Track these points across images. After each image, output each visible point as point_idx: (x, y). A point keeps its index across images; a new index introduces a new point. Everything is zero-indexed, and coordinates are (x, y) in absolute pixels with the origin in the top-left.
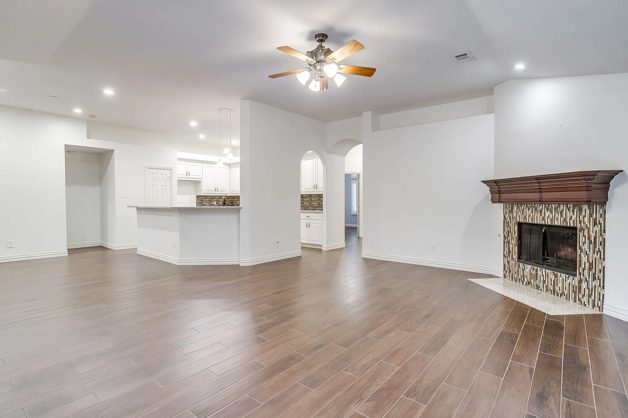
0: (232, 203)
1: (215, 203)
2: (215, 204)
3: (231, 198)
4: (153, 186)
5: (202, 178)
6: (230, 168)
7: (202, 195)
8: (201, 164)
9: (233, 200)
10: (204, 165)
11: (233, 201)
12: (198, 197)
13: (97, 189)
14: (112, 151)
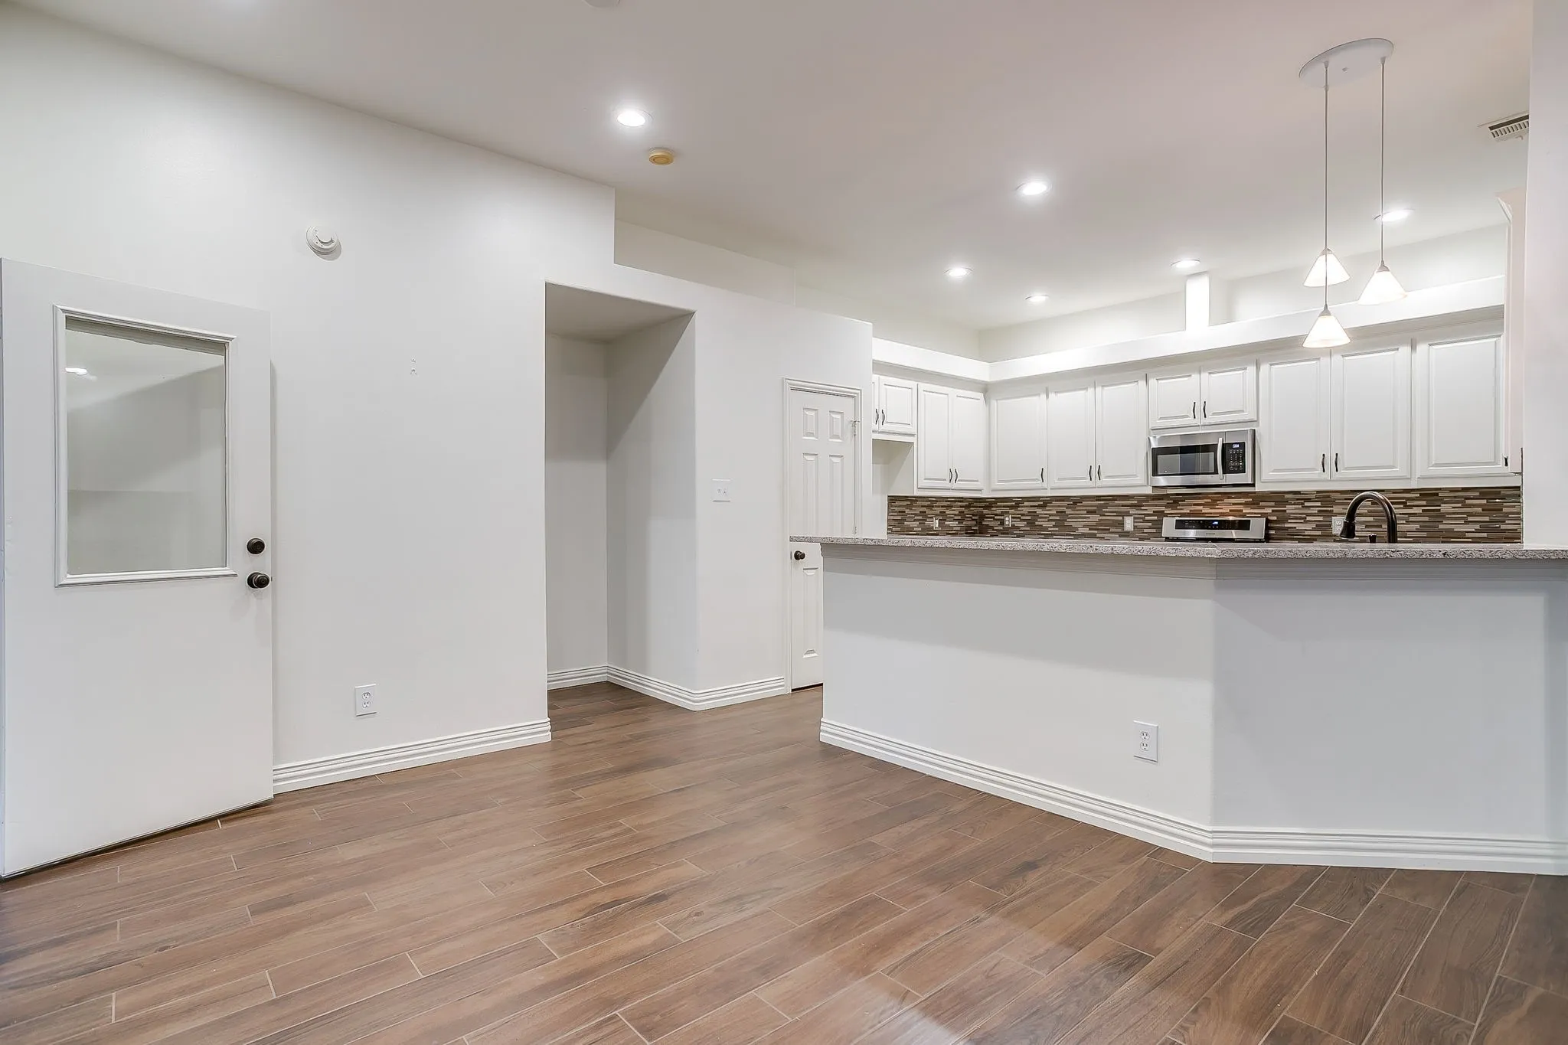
0: (979, 523)
1: (937, 521)
2: (937, 526)
3: (975, 504)
4: (806, 457)
5: (914, 431)
6: (987, 400)
7: (917, 493)
8: (912, 384)
9: (985, 511)
10: (923, 386)
11: (982, 517)
12: (892, 500)
13: (596, 472)
14: (686, 316)
